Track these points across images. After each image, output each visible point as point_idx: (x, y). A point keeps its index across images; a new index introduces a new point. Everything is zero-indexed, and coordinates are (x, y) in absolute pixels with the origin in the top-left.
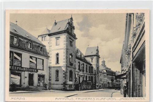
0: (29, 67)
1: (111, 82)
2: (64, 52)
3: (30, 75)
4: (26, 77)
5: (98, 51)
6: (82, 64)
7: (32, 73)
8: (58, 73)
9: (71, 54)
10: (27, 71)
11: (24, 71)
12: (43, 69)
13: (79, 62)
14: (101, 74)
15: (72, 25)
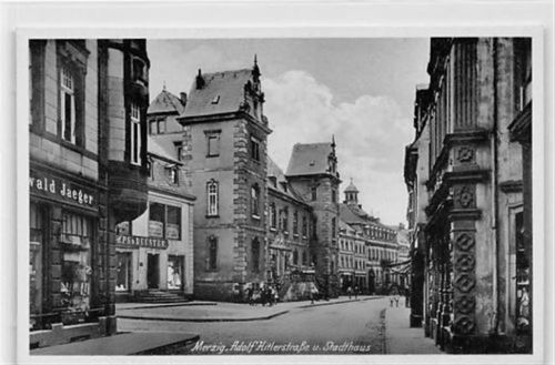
0: (146, 235)
1: (380, 269)
2: (235, 180)
3: (150, 255)
4: (141, 265)
5: (335, 160)
6: (281, 211)
7: (154, 252)
8: (216, 245)
9: (257, 184)
10: (144, 246)
11: (137, 247)
12: (180, 235)
13: (273, 205)
14: (345, 240)
15: (257, 89)
